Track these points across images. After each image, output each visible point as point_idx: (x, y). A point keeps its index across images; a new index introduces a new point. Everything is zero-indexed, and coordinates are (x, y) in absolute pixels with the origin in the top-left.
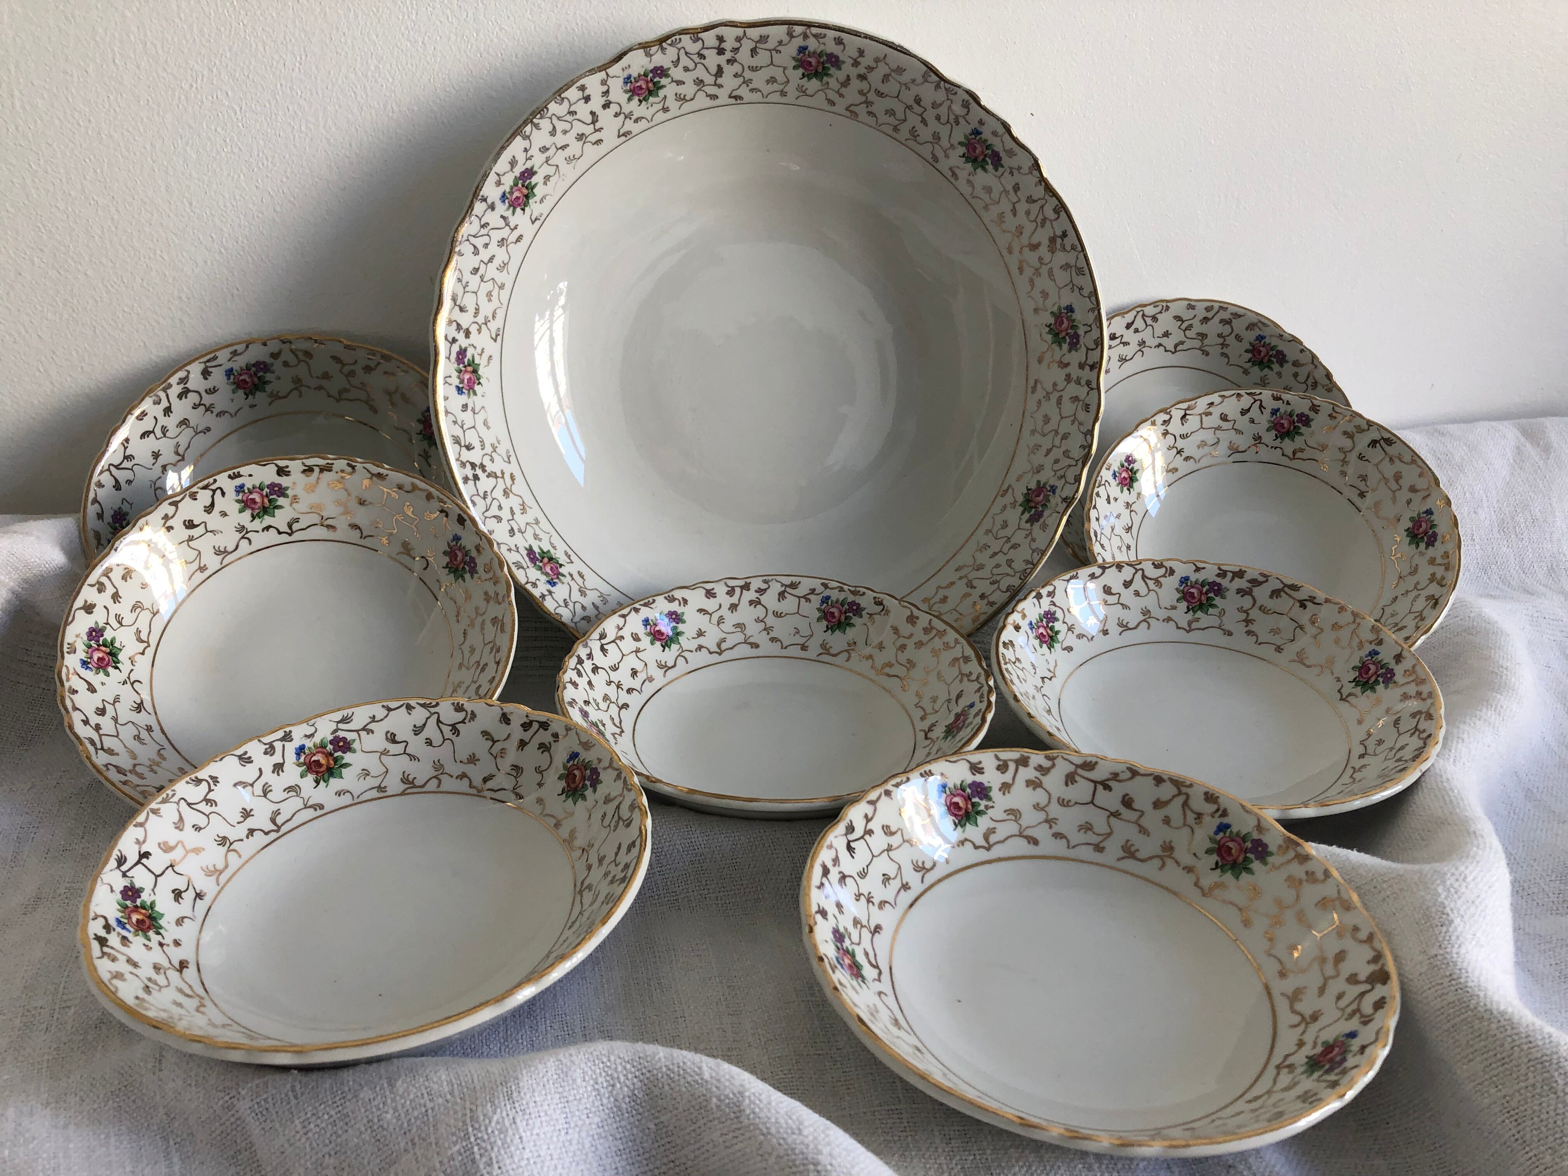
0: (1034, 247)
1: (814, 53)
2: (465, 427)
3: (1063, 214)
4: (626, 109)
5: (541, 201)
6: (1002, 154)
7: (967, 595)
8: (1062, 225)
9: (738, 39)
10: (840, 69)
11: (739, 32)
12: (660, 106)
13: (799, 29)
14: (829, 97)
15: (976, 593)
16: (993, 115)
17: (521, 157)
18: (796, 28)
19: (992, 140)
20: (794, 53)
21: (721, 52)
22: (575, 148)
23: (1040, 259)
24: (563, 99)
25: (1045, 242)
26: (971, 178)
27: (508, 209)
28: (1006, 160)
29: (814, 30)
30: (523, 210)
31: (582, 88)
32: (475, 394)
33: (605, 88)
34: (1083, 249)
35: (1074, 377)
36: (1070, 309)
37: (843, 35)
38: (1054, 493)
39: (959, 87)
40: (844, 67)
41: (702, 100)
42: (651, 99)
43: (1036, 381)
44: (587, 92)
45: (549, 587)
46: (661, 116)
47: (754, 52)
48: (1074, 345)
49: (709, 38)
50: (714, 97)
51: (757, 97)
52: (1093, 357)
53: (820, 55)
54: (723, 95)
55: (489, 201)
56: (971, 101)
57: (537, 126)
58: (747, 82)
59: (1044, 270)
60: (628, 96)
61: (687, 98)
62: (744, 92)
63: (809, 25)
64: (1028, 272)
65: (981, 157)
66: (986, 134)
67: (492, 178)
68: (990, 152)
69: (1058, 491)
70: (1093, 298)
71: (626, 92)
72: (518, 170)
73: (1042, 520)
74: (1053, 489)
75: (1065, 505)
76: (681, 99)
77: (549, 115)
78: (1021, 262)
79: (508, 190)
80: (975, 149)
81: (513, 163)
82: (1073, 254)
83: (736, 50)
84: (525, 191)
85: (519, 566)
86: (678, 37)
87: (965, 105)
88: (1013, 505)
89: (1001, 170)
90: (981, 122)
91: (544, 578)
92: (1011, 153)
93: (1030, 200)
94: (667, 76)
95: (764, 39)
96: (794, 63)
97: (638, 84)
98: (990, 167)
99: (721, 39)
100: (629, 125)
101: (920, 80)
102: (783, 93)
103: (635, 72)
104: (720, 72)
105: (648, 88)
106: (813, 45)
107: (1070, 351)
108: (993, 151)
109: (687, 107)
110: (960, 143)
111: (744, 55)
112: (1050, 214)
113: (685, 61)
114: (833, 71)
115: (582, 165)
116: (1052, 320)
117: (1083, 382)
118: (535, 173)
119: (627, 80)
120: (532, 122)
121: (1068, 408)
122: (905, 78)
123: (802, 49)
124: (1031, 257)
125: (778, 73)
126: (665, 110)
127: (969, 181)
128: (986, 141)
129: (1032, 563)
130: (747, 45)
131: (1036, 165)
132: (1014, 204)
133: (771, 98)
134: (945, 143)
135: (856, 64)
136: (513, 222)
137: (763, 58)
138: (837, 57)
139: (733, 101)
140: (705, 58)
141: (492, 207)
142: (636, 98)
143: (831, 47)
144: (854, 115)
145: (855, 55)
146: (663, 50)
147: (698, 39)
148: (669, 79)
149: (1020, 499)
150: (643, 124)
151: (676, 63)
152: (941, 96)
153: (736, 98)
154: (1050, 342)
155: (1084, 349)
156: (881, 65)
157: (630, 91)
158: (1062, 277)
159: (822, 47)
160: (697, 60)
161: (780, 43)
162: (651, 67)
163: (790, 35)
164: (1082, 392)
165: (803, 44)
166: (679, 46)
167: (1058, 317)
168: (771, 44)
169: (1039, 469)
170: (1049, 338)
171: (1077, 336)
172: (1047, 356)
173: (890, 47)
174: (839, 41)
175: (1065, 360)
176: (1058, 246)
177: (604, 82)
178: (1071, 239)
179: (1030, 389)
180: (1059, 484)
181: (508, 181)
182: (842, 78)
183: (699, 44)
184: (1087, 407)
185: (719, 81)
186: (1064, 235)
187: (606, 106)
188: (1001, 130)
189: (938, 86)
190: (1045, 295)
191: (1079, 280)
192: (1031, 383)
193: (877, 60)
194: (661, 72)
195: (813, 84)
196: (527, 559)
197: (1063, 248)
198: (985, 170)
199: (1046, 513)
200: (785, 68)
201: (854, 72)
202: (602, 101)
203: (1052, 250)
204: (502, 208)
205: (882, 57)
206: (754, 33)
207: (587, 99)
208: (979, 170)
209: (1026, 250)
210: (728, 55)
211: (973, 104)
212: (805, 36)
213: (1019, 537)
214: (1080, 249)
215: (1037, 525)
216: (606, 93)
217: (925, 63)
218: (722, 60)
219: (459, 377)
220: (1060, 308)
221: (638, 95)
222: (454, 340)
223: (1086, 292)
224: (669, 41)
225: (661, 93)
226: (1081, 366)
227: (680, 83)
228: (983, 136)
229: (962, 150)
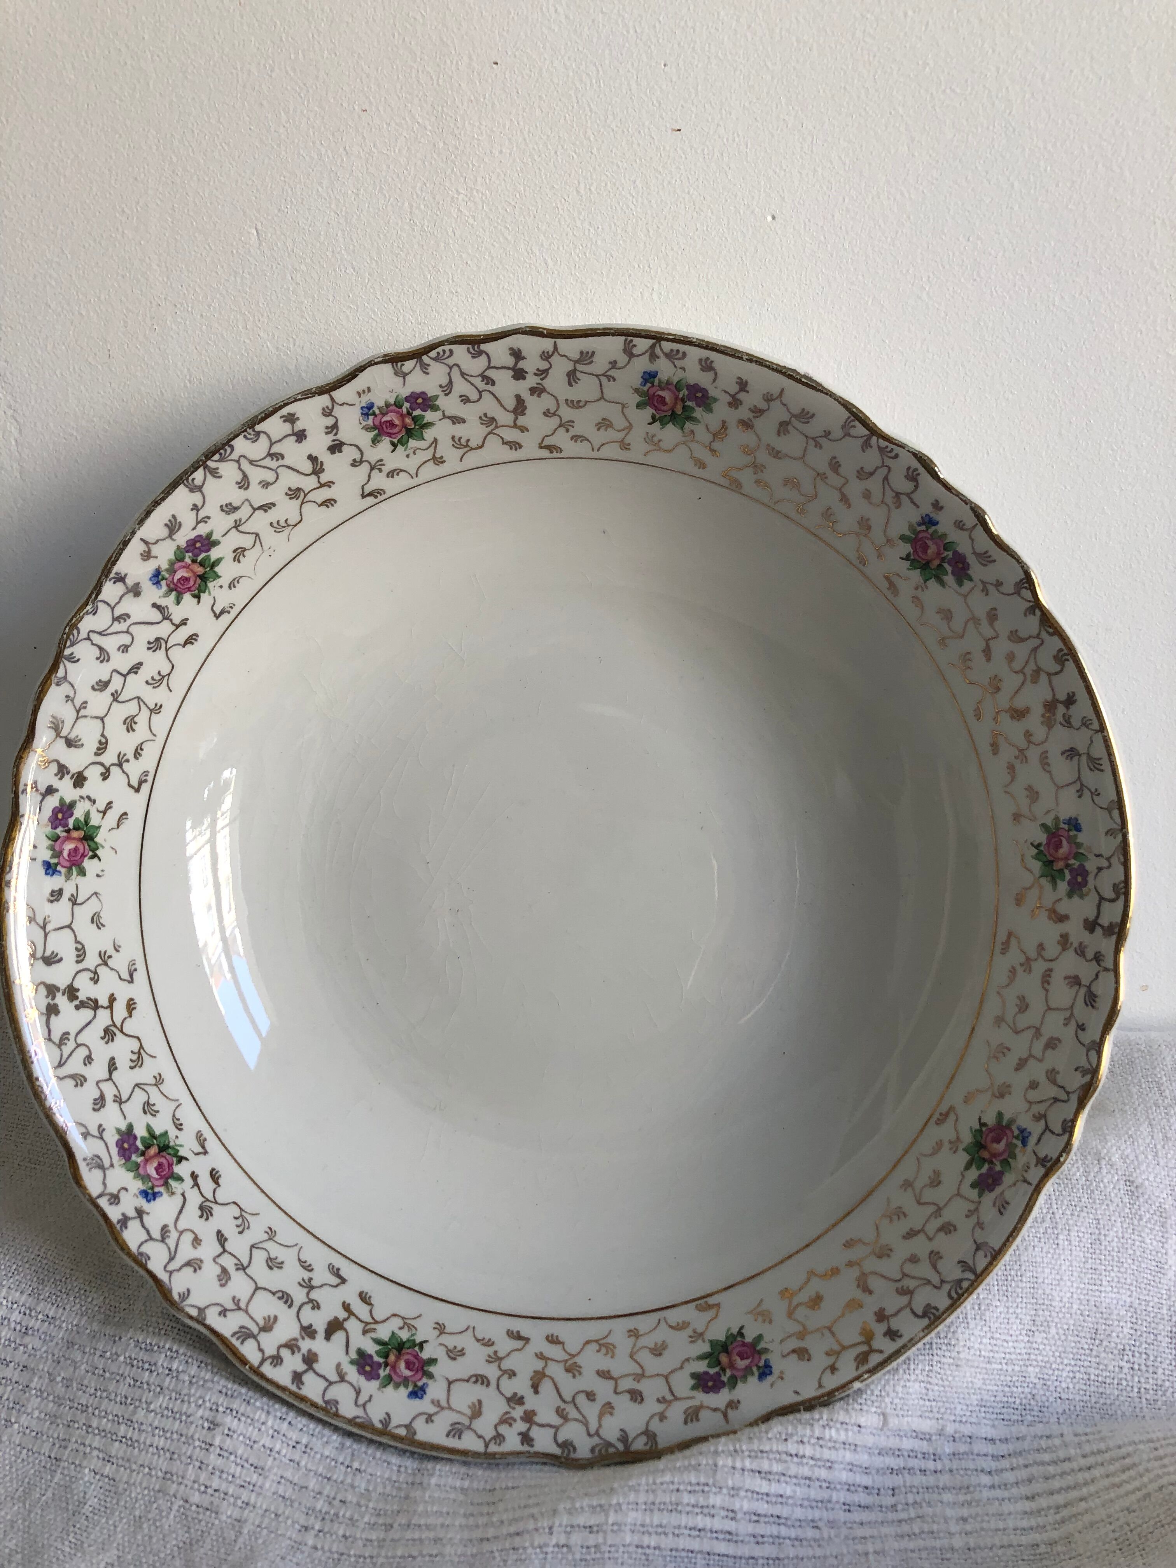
0: (1019, 714)
1: (668, 383)
2: (49, 927)
3: (1070, 665)
4: (372, 454)
5: (232, 585)
6: (971, 559)
7: (854, 1305)
8: (1066, 683)
9: (546, 356)
10: (709, 410)
11: (547, 344)
12: (429, 454)
13: (642, 344)
14: (696, 455)
15: (871, 1305)
16: (958, 494)
17: (188, 519)
18: (636, 341)
19: (954, 535)
20: (637, 381)
21: (519, 375)
22: (287, 509)
23: (1028, 734)
24: (258, 434)
25: (1038, 710)
26: (919, 593)
27: (167, 594)
28: (976, 570)
29: (667, 346)
30: (198, 597)
31: (291, 419)
32: (82, 873)
33: (330, 421)
34: (1102, 728)
35: (1074, 940)
36: (1074, 824)
37: (713, 355)
38: (1024, 1143)
39: (902, 446)
40: (715, 406)
41: (495, 450)
42: (412, 443)
43: (1010, 934)
44: (299, 426)
45: (141, 1202)
46: (431, 470)
47: (572, 377)
48: (1077, 886)
49: (498, 351)
50: (515, 445)
51: (582, 449)
52: (1111, 913)
53: (678, 387)
54: (530, 442)
55: (130, 582)
56: (921, 470)
57: (214, 473)
58: (566, 425)
59: (1034, 754)
60: (372, 434)
61: (473, 444)
62: (561, 439)
63: (658, 337)
64: (1007, 753)
65: (936, 562)
66: (945, 525)
67: (135, 547)
68: (950, 554)
69: (1032, 1140)
70: (1116, 813)
71: (367, 429)
72: (183, 537)
73: (998, 1190)
74: (1024, 1136)
75: (1041, 1171)
76: (461, 444)
77: (235, 456)
78: (995, 735)
79: (165, 566)
80: (925, 548)
81: (173, 526)
82: (1086, 733)
83: (543, 373)
84: (200, 570)
85: (97, 1163)
86: (447, 348)
87: (912, 477)
88: (954, 1145)
89: (967, 585)
90: (937, 506)
91: (136, 1185)
92: (985, 559)
93: (1015, 637)
94: (435, 408)
95: (586, 357)
96: (637, 399)
97: (387, 418)
98: (949, 579)
99: (517, 354)
100: (379, 481)
101: (837, 433)
102: (624, 446)
103: (380, 399)
104: (520, 407)
105: (404, 426)
106: (665, 369)
107: (1070, 895)
108: (956, 553)
109: (473, 459)
110: (903, 538)
111: (556, 382)
112: (1049, 664)
113: (461, 387)
114: (699, 412)
115: (301, 536)
116: (1042, 838)
117: (1090, 954)
118: (216, 543)
119: (368, 410)
120: (206, 467)
121: (1062, 994)
122: (814, 428)
123: (649, 377)
124: (1014, 730)
125: (612, 412)
126: (438, 461)
127: (916, 598)
128: (945, 535)
129: (973, 1271)
130: (560, 367)
131: (1027, 582)
132: (987, 641)
133: (606, 452)
134: (877, 534)
135: (735, 403)
136: (177, 614)
137: (586, 388)
138: (704, 391)
139: (545, 453)
140: (493, 383)
141: (136, 591)
142: (386, 441)
143: (694, 375)
144: (736, 486)
145: (734, 389)
146: (425, 368)
147: (481, 353)
148: (439, 414)
149: (967, 1138)
150: (402, 481)
151: (448, 389)
152: (872, 458)
153: (551, 448)
154: (1037, 874)
155: (1093, 898)
156: (776, 405)
157: (375, 427)
158: (1064, 770)
159: (680, 375)
160: (481, 385)
161: (614, 364)
162: (405, 392)
163: (629, 351)
164: (1086, 971)
165: (651, 368)
166: (450, 361)
167: (1054, 835)
168: (600, 365)
169: (1002, 1092)
170: (1037, 866)
171: (1082, 872)
172: (1032, 897)
173: (790, 377)
174: (707, 366)
175: (1062, 909)
176: (1059, 716)
177: (327, 412)
178: (1081, 709)
179: (998, 948)
180: (1036, 1129)
181: (164, 554)
182: (715, 425)
183: (482, 361)
184: (1091, 999)
185: (521, 421)
186: (1070, 701)
187: (336, 448)
188: (970, 520)
189: (866, 444)
190: (1033, 794)
191: (1090, 778)
192: (1002, 937)
193: (768, 398)
194: (423, 401)
195: (670, 433)
196: (114, 1150)
197: (1067, 722)
198: (942, 583)
199: (1008, 1178)
200: (624, 406)
201: (732, 416)
202: (328, 440)
203: (1049, 723)
204: (153, 594)
205: (776, 394)
206: (568, 346)
207: (301, 436)
208: (932, 583)
209: (1005, 718)
210: (532, 381)
211: (924, 476)
212: (653, 357)
213: (955, 1212)
214: (1096, 726)
215: (989, 1198)
216: (333, 428)
217: (847, 405)
218: (522, 387)
219: (52, 848)
220: (1057, 819)
221: (390, 435)
222: (50, 791)
223: (1103, 801)
224: (433, 354)
225: (429, 434)
226: (1091, 926)
227: (456, 420)
228: (941, 529)
229: (906, 548)
